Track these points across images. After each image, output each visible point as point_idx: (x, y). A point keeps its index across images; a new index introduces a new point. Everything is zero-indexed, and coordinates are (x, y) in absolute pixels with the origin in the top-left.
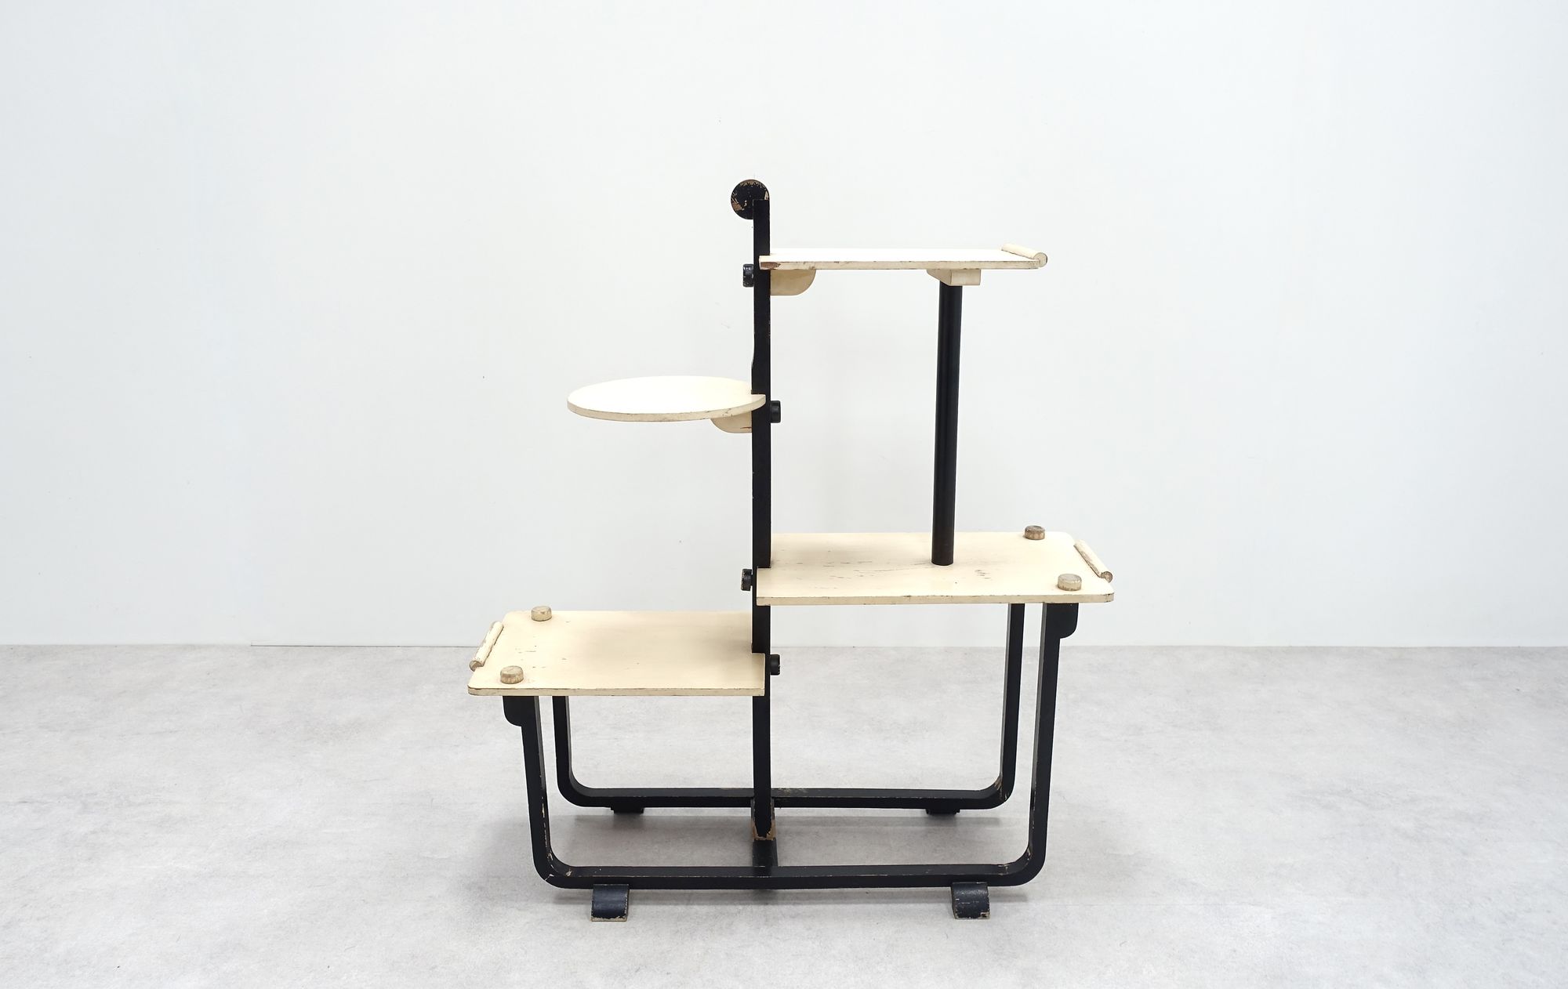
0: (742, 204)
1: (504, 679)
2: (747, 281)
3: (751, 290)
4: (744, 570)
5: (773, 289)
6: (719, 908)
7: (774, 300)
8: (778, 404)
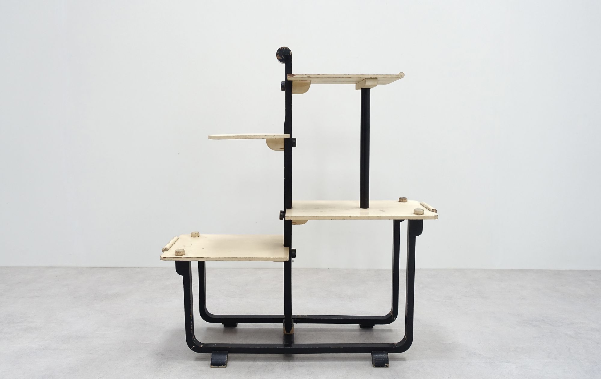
0: (280, 56)
1: (176, 254)
2: (283, 88)
3: (284, 92)
4: (281, 211)
5: (293, 91)
6: (268, 363)
7: (294, 96)
8: (295, 139)
